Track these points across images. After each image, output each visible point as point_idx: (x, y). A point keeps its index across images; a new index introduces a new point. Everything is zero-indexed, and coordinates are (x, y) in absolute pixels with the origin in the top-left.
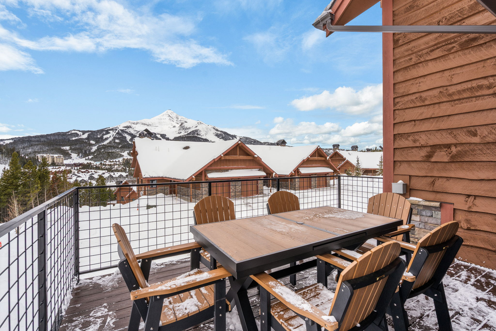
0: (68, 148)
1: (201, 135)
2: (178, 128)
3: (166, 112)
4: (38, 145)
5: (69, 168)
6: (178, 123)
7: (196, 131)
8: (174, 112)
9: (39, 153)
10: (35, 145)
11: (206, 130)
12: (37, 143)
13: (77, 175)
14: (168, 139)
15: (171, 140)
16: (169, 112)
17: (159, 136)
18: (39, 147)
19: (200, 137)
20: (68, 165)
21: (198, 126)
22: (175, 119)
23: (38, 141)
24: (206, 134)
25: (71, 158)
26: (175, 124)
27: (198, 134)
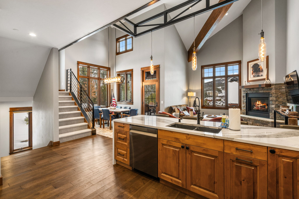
0: (220, 87)
4: (208, 87)
5: (220, 98)
9: (208, 90)
10: (207, 87)
12: (207, 86)
13: (223, 102)
18: (208, 88)
20: (220, 97)
23: (208, 85)
25: (222, 92)
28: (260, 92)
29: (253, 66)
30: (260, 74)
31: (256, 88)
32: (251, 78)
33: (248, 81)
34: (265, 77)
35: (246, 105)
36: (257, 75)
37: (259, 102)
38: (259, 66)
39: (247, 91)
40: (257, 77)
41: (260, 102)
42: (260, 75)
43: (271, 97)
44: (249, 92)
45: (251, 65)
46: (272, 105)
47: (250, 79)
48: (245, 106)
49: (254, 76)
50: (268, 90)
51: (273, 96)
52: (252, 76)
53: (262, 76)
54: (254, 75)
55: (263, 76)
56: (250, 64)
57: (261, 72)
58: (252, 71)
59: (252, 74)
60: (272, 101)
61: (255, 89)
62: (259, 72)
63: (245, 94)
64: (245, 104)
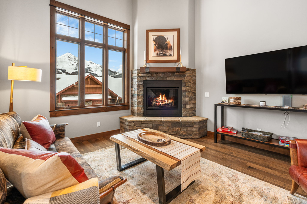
1: (92, 71)
2: (76, 66)
3: (66, 54)
6: (75, 63)
7: (89, 68)
8: (72, 55)
11: (95, 68)
14: (67, 73)
15: (70, 74)
16: (69, 54)
17: (60, 71)
19: (91, 72)
21: (90, 65)
22: (73, 60)
24: (96, 71)
26: (73, 63)
27: (90, 70)
28: (168, 79)
29: (156, 38)
30: (168, 52)
31: (162, 73)
32: (153, 56)
33: (147, 61)
34: (175, 58)
35: (143, 100)
36: (163, 53)
37: (162, 97)
38: (166, 41)
39: (145, 77)
40: (162, 56)
41: (164, 96)
42: (167, 54)
43: (184, 86)
44: (148, 79)
45: (153, 36)
46: (186, 97)
47: (150, 58)
48: (141, 102)
49: (158, 55)
50: (180, 76)
51: (187, 85)
52: (154, 54)
53: (170, 55)
54: (158, 53)
55: (172, 55)
56: (150, 34)
57: (170, 50)
58: (154, 46)
59: (155, 51)
60: (185, 91)
61: (161, 75)
62: (166, 50)
63: (141, 81)
64: (143, 97)
